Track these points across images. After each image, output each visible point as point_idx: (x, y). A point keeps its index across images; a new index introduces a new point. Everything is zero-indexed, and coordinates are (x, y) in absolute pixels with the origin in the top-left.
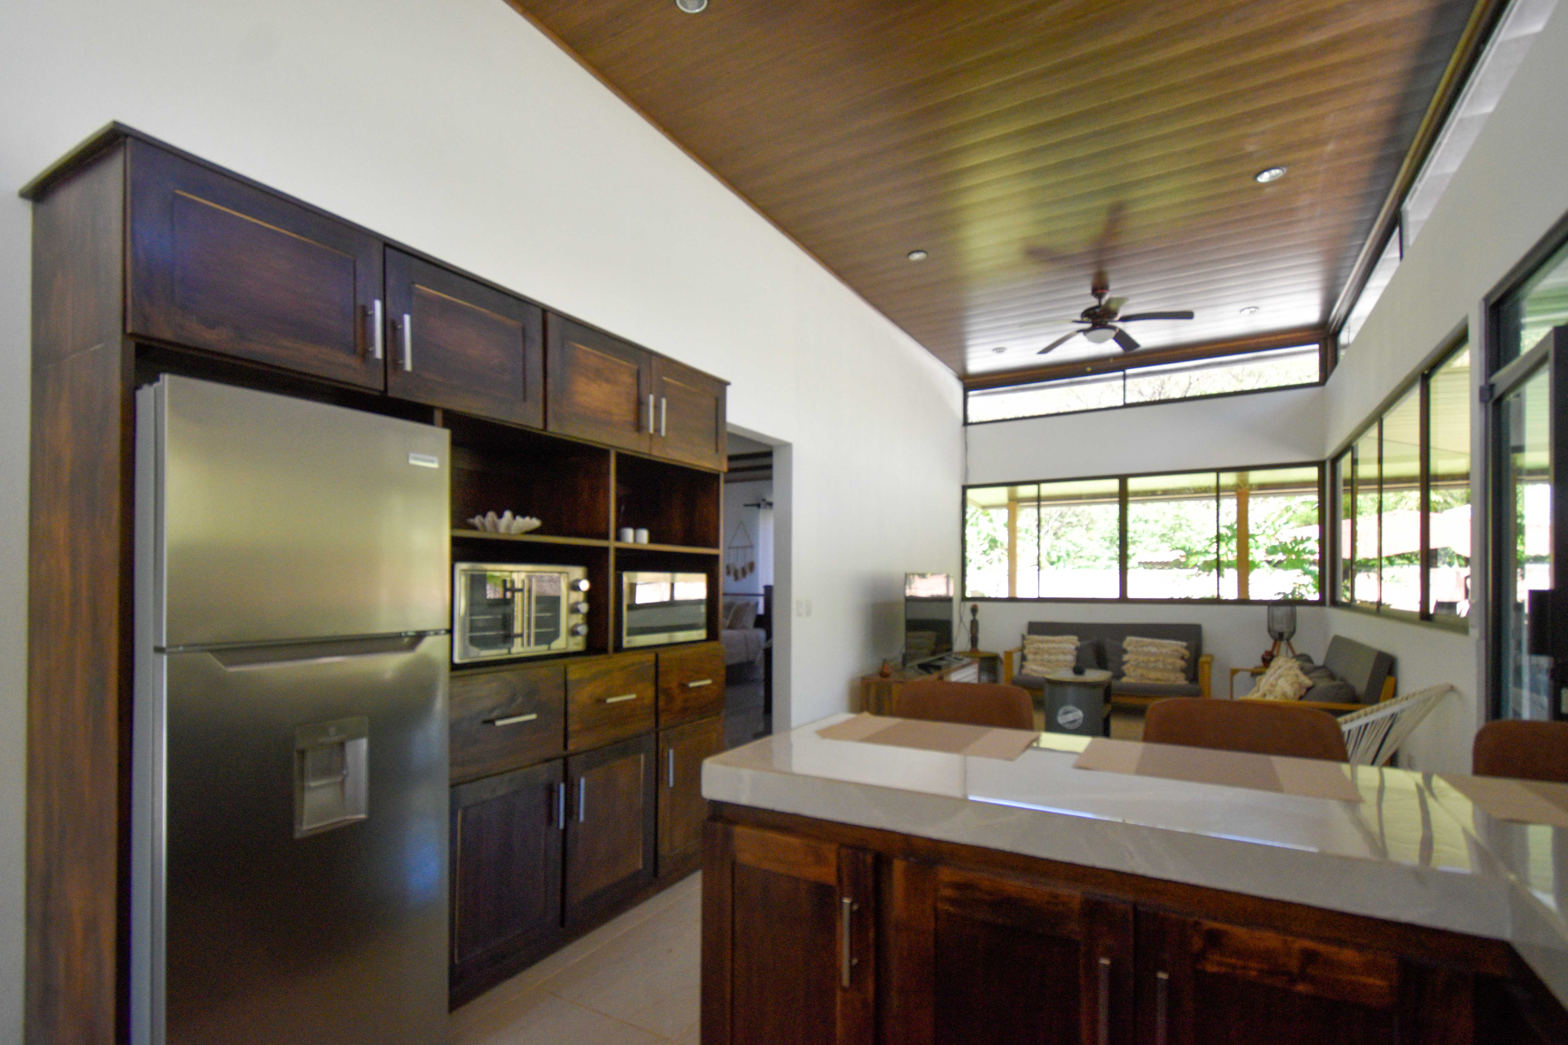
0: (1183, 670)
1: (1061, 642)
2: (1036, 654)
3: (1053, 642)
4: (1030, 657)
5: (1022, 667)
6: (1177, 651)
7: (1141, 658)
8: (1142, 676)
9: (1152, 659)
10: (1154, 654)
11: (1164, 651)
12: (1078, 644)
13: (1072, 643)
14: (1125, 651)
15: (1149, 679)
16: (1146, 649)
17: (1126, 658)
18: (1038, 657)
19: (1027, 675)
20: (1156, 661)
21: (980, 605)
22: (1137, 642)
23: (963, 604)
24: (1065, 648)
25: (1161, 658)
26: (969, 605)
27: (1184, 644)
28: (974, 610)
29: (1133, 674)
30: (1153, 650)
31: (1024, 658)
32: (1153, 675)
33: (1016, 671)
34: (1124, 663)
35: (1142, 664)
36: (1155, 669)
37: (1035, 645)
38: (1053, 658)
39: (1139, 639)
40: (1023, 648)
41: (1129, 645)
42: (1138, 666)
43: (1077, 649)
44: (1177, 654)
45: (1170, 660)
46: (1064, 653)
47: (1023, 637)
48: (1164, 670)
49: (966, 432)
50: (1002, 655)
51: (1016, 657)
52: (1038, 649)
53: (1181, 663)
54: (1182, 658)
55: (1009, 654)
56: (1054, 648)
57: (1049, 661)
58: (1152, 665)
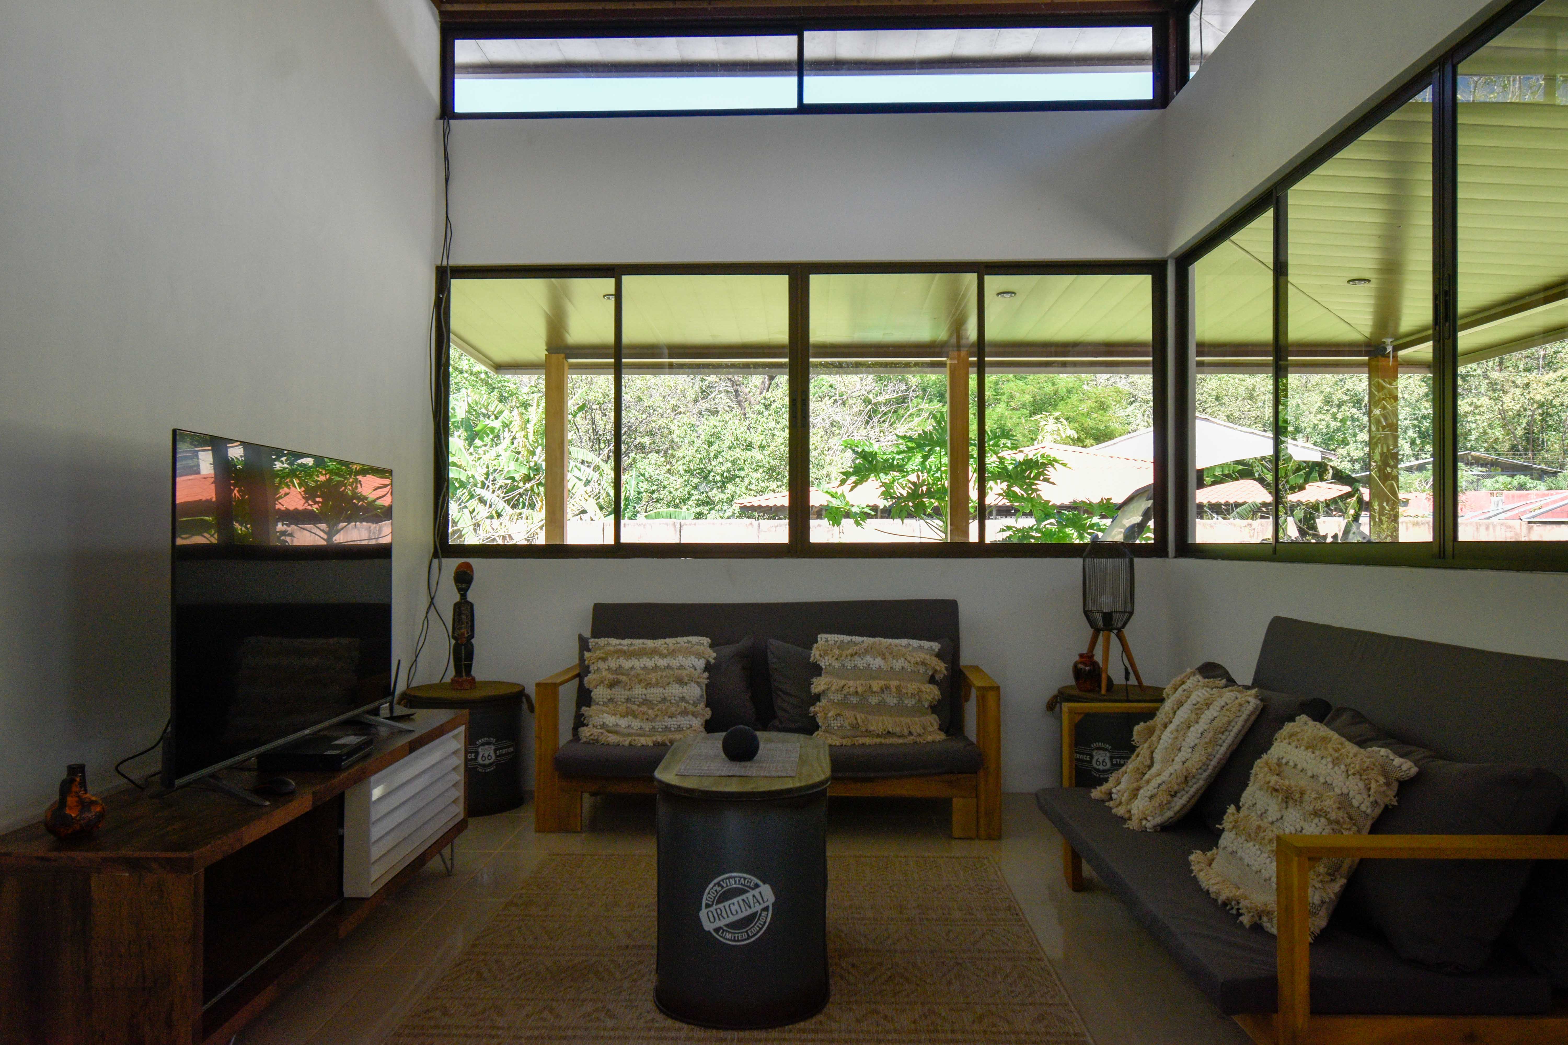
0: (934, 709)
1: (672, 653)
2: (612, 685)
3: (654, 652)
4: (600, 693)
5: (579, 722)
6: (923, 663)
7: (853, 685)
8: (855, 727)
9: (876, 685)
10: (878, 674)
11: (898, 664)
12: (711, 655)
13: (699, 655)
14: (817, 670)
15: (868, 733)
16: (860, 663)
17: (818, 685)
18: (620, 693)
19: (594, 742)
20: (885, 689)
21: (475, 563)
22: (842, 646)
23: (436, 562)
24: (681, 667)
25: (894, 683)
26: (451, 565)
27: (936, 646)
28: (464, 579)
29: (835, 724)
30: (877, 663)
31: (584, 697)
32: (878, 723)
33: (565, 735)
34: (817, 698)
35: (854, 700)
36: (881, 708)
37: (613, 663)
38: (655, 693)
39: (847, 638)
40: (583, 671)
41: (825, 653)
42: (843, 703)
43: (708, 668)
44: (922, 670)
45: (912, 687)
46: (681, 682)
47: (584, 645)
48: (900, 710)
49: (446, 134)
50: (531, 691)
51: (568, 694)
52: (619, 670)
53: (932, 693)
54: (932, 680)
55: (549, 689)
56: (656, 668)
57: (646, 702)
58: (874, 700)
